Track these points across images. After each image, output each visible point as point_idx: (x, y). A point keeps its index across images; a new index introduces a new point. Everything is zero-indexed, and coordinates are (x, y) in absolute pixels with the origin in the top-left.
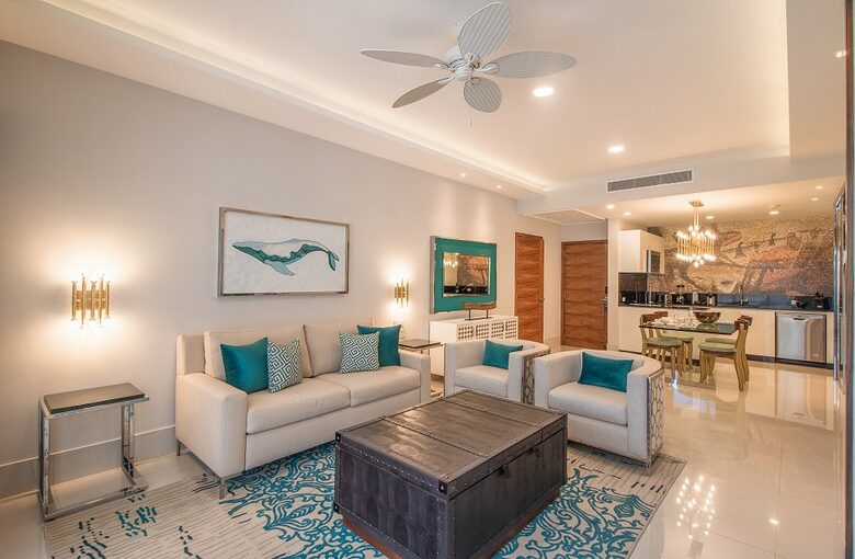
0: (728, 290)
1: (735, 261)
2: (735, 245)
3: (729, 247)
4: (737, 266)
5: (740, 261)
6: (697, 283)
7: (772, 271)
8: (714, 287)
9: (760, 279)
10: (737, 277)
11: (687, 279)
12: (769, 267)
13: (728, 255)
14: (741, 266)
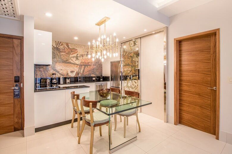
0: (73, 75)
1: (75, 62)
2: (75, 55)
3: (73, 55)
4: (76, 64)
5: (78, 62)
6: (60, 72)
7: (87, 67)
8: (67, 74)
9: (84, 70)
10: (76, 69)
11: (55, 70)
12: (86, 65)
13: (72, 59)
14: (78, 65)
